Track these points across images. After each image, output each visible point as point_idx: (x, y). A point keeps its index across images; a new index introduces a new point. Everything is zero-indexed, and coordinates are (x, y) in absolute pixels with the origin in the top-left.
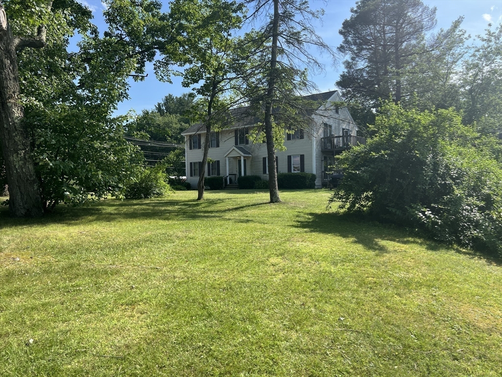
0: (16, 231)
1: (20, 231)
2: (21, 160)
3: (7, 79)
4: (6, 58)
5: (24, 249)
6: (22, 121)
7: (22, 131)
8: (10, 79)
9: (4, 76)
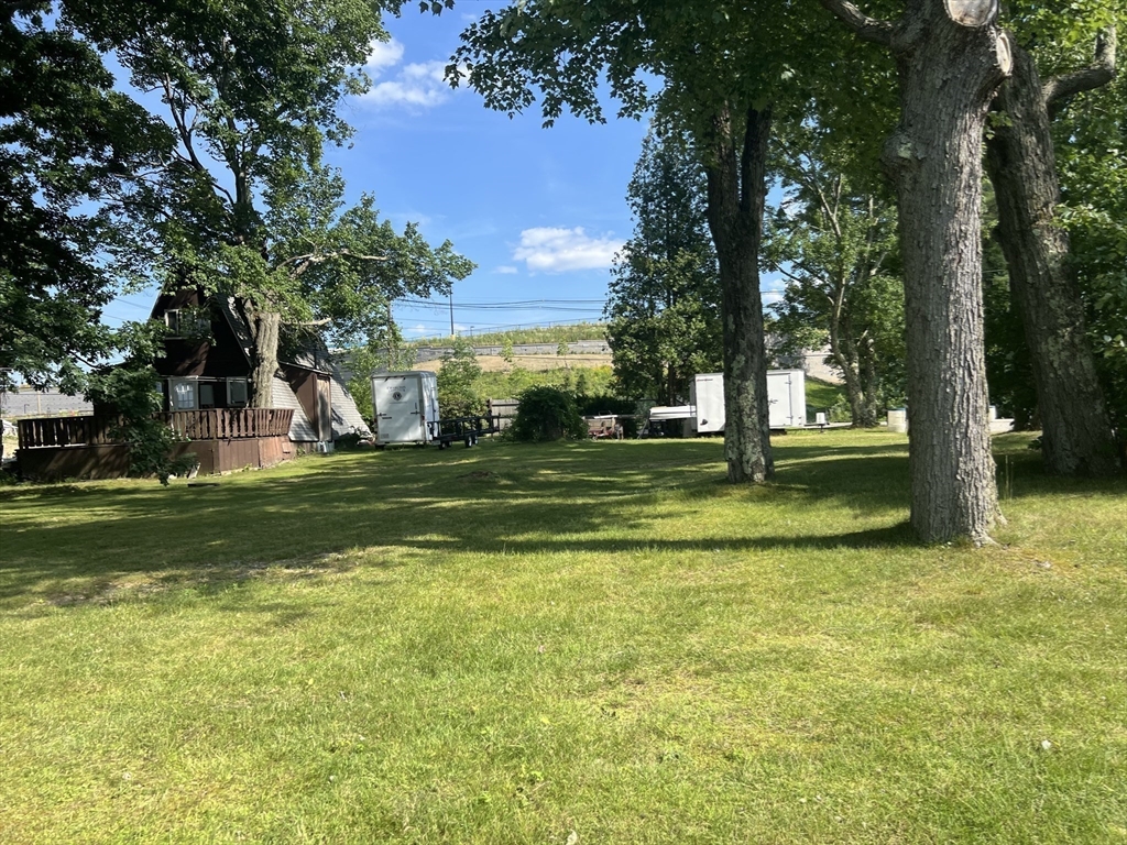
0: (1053, 503)
1: (1060, 503)
2: (1064, 349)
3: (1030, 177)
4: (1027, 133)
5: (1064, 546)
6: (1064, 263)
7: (1064, 285)
8: (1038, 177)
9: (1024, 174)
